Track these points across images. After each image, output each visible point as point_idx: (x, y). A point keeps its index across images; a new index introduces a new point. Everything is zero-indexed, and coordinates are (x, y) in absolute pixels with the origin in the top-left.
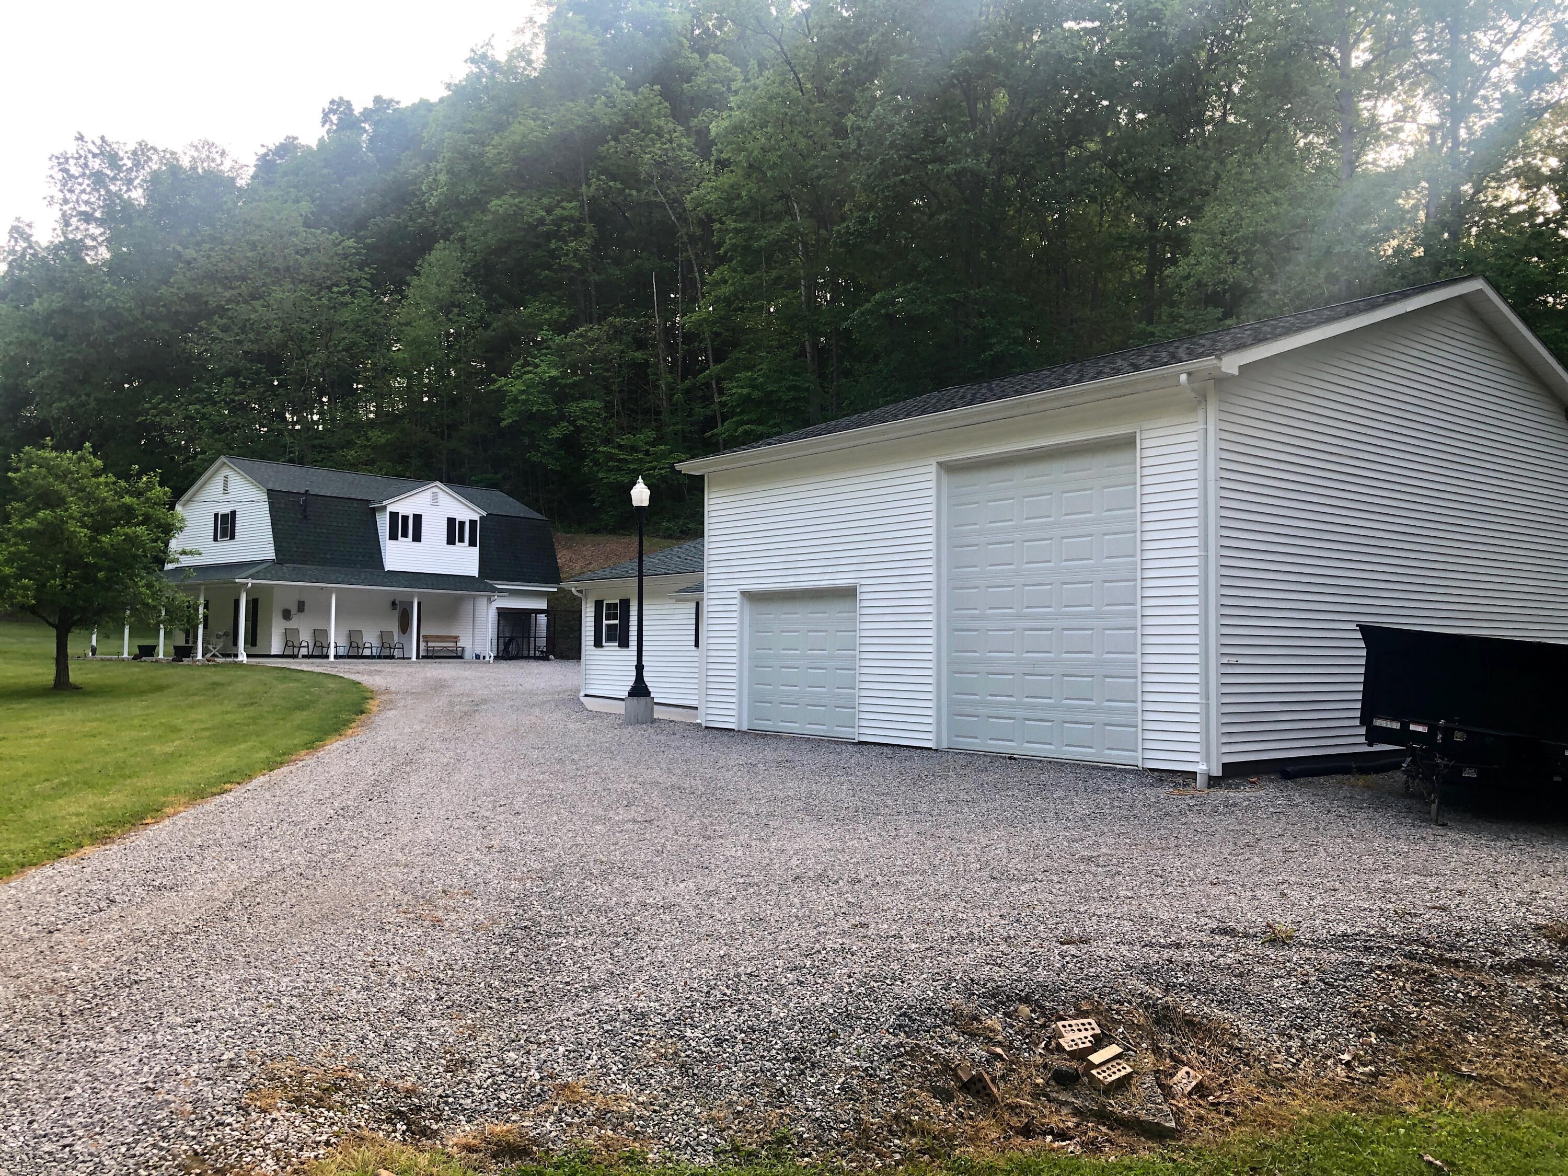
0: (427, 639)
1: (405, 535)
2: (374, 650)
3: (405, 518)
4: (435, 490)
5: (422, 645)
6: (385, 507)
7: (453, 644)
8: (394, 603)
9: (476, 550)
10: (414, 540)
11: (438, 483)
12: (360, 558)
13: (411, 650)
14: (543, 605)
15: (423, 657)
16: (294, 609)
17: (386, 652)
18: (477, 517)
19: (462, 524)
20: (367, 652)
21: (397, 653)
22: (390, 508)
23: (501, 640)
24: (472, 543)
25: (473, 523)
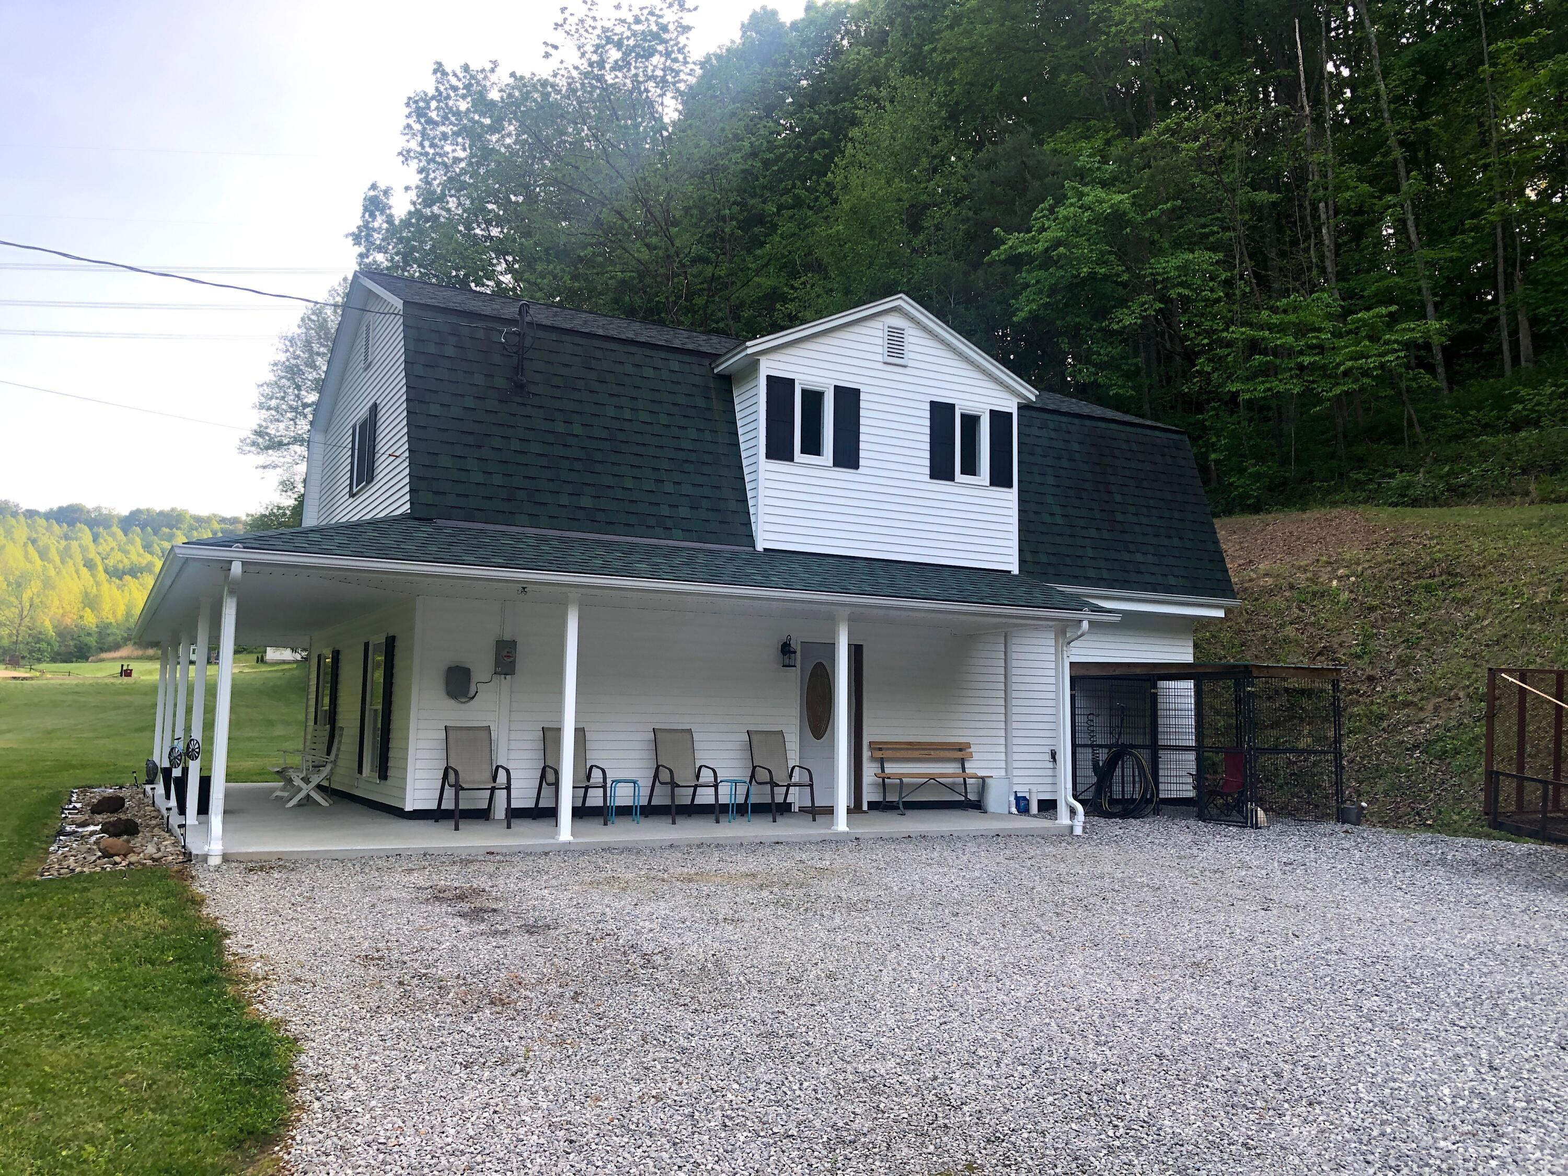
0: (883, 750)
1: (812, 446)
2: (724, 789)
3: (813, 399)
4: (895, 321)
5: (870, 772)
6: (752, 365)
7: (951, 768)
8: (786, 649)
9: (1010, 498)
10: (840, 461)
11: (902, 301)
12: (684, 512)
13: (832, 788)
14: (1183, 653)
15: (873, 806)
16: (482, 667)
17: (760, 796)
18: (1010, 405)
19: (971, 422)
20: (705, 797)
21: (796, 797)
22: (769, 367)
23: (1086, 755)
24: (1000, 478)
25: (1000, 419)
